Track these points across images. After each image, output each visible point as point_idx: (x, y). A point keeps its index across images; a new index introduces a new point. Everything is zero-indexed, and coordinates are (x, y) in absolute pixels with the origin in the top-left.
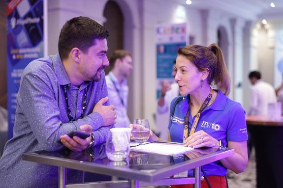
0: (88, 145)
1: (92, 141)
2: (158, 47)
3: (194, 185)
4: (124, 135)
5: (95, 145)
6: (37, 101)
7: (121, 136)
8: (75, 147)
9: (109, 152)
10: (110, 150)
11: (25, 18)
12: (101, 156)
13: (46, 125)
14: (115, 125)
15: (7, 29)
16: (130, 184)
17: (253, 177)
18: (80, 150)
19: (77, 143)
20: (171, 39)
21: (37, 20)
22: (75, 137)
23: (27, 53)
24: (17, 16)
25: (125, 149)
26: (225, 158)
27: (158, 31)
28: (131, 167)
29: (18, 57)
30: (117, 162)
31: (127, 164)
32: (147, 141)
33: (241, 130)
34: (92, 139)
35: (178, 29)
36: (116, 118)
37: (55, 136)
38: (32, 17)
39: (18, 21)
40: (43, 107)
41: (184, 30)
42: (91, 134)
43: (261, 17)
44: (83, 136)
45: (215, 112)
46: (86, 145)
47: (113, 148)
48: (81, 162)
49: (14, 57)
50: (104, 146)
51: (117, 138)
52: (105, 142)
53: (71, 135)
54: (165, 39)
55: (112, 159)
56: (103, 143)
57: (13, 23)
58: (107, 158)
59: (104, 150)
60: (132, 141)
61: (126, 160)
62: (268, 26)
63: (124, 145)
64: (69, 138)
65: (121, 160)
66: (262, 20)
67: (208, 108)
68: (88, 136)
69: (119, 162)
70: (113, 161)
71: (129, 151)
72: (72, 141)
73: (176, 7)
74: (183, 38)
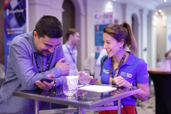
0: (52, 86)
1: (55, 84)
2: (96, 27)
3: (117, 110)
4: (74, 81)
5: (57, 86)
6: (20, 61)
7: (72, 81)
8: (45, 88)
9: (65, 90)
10: (65, 89)
11: (15, 9)
12: (61, 93)
13: (26, 74)
14: (69, 74)
15: (4, 16)
16: (78, 110)
17: (154, 105)
18: (48, 90)
19: (46, 85)
20: (104, 22)
21: (22, 11)
22: (44, 82)
23: (16, 31)
24: (10, 8)
25: (75, 89)
26: (136, 94)
27: (96, 17)
28: (78, 100)
29: (11, 33)
30: (70, 97)
31: (76, 98)
32: (89, 84)
33: (145, 76)
34: (55, 83)
35: (107, 15)
36: (69, 70)
37: (32, 81)
38: (19, 9)
39: (11, 11)
40: (23, 64)
41: (111, 16)
42: (54, 80)
43: (158, 8)
44: (49, 81)
45: (128, 66)
46: (51, 86)
47: (67, 88)
48: (48, 97)
49: (8, 33)
50: (62, 87)
51: (70, 82)
52: (63, 85)
53: (42, 81)
54: (100, 22)
55: (67, 95)
56: (62, 85)
57: (8, 12)
58: (64, 94)
59: (62, 89)
60: (79, 84)
61: (76, 95)
62: (162, 14)
63: (74, 87)
64: (41, 83)
65: (72, 95)
66: (159, 10)
67: (124, 64)
68: (52, 81)
69: (71, 97)
70: (68, 96)
71: (77, 90)
72: (43, 84)
73: (107, 3)
74: (111, 21)
